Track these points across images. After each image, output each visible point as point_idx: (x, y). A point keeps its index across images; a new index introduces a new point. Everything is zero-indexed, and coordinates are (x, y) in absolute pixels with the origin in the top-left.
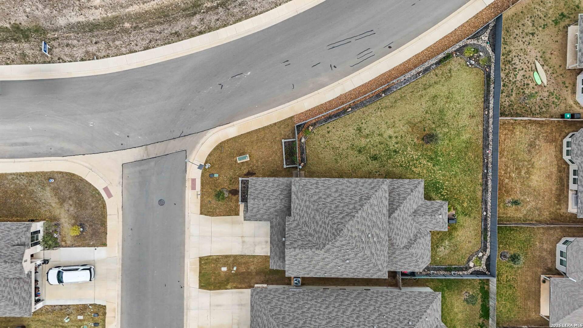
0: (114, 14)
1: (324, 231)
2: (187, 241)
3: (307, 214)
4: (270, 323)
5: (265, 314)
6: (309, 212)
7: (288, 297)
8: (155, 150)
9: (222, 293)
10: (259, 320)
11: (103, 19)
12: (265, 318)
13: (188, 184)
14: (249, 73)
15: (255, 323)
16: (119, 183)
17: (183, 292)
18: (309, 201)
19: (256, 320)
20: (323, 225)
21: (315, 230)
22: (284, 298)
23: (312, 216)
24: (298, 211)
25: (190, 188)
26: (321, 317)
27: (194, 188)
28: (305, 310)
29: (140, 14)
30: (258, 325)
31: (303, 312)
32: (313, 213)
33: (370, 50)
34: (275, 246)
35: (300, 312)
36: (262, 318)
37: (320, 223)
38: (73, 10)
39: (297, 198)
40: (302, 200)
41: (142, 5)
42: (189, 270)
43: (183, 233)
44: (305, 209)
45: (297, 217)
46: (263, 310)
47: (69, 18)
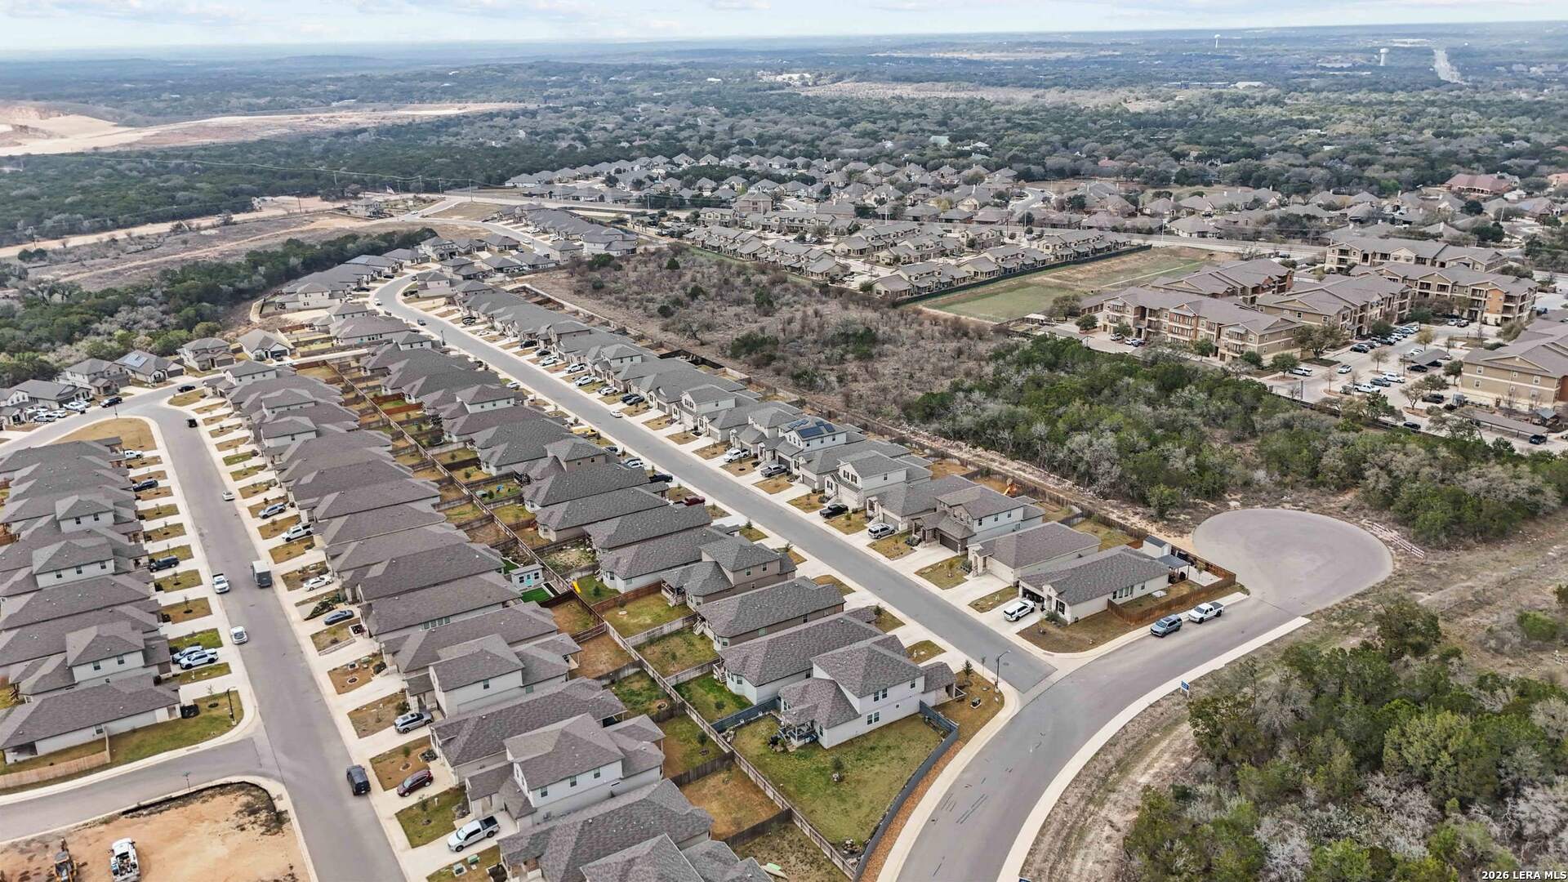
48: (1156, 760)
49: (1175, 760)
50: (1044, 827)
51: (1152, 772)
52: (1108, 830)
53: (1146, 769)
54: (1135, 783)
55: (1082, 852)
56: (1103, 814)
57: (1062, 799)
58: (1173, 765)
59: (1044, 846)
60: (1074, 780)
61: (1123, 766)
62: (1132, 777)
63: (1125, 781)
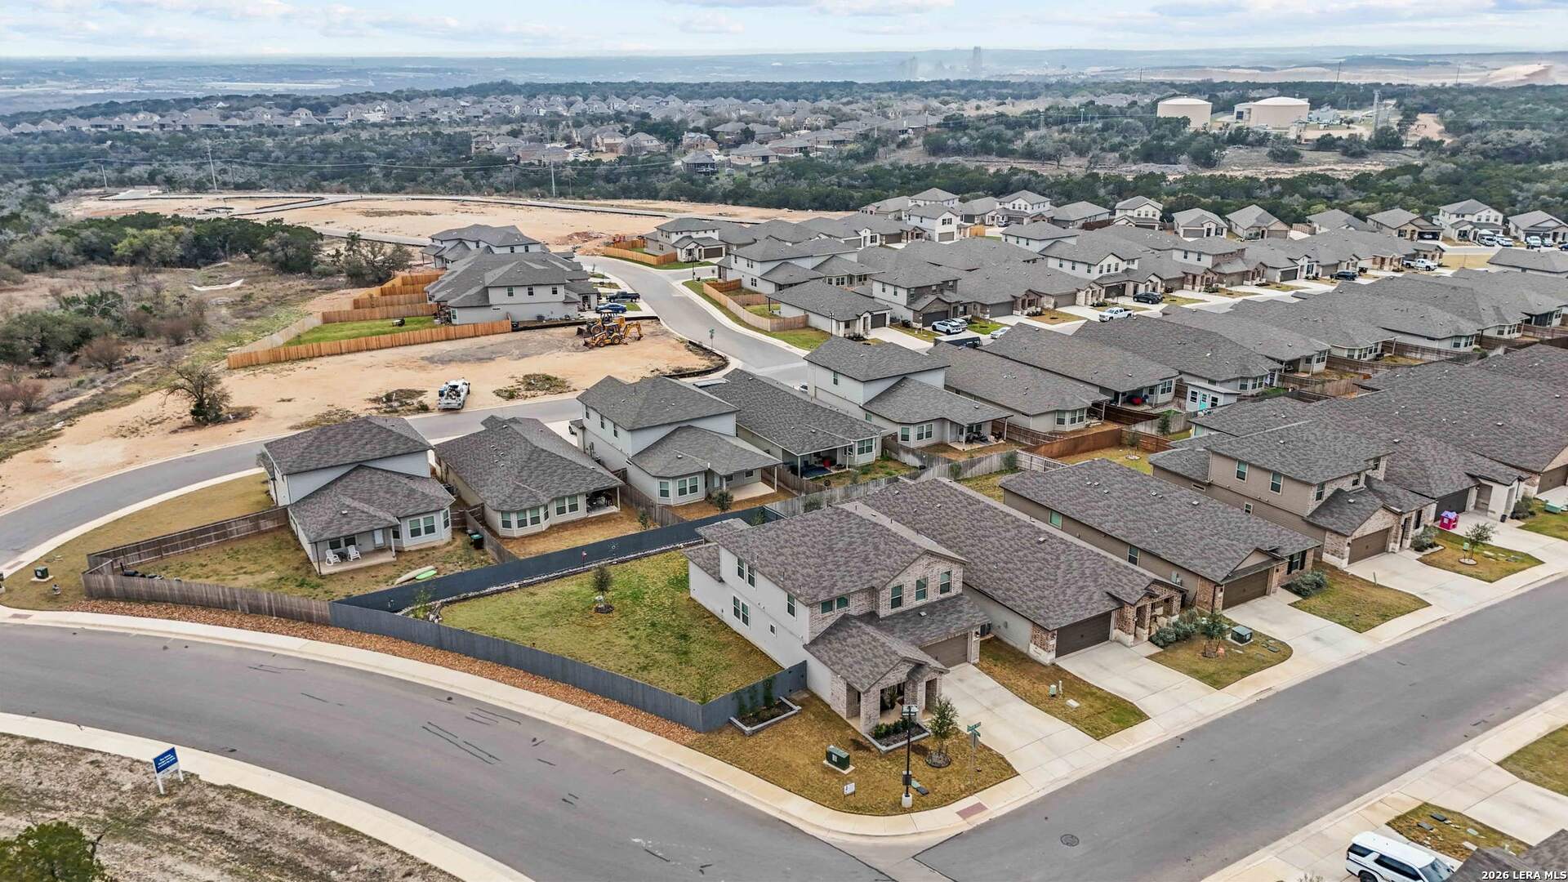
1: (855, 531)
3: (847, 562)
6: (842, 560)
7: (1008, 590)
10: (1081, 600)
13: (979, 819)
14: (636, 840)
15: (1095, 606)
17: (1187, 734)
18: (825, 564)
19: (1087, 604)
20: (846, 534)
21: (864, 544)
22: (1015, 592)
23: (846, 555)
24: (856, 578)
25: (985, 813)
26: (990, 546)
27: (979, 808)
28: (1002, 564)
30: (1091, 599)
31: (1006, 563)
32: (839, 554)
33: (471, 716)
34: (947, 624)
35: (1010, 566)
37: (846, 539)
39: (835, 585)
40: (832, 576)
44: (843, 568)
45: (866, 576)
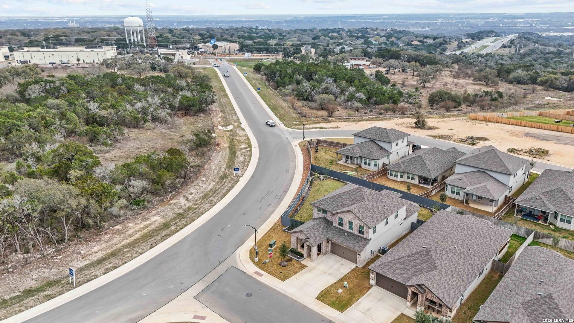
0: (112, 250)
1: (355, 196)
2: (294, 298)
3: (338, 202)
4: (404, 263)
5: (395, 264)
6: (337, 200)
8: (210, 278)
9: (360, 303)
10: (398, 271)
11: (106, 254)
12: (398, 266)
13: (255, 276)
14: (229, 225)
15: (399, 277)
16: (203, 307)
18: (331, 198)
19: (397, 274)
20: (350, 195)
21: (350, 201)
23: (341, 200)
24: (332, 207)
25: (259, 277)
27: (261, 275)
29: (131, 242)
30: (402, 274)
32: (339, 199)
34: (347, 242)
36: (397, 269)
37: (348, 197)
38: (77, 261)
39: (324, 205)
40: (328, 202)
41: (130, 239)
42: (320, 310)
43: (286, 296)
44: (334, 202)
45: (336, 209)
46: (391, 264)
47: (76, 266)
48: (140, 230)
49: (126, 228)
50: (226, 195)
51: (148, 222)
52: (190, 197)
53: (150, 225)
54: (163, 217)
55: (207, 190)
56: (190, 204)
57: (212, 205)
58: (130, 225)
59: (227, 188)
60: (202, 214)
61: (166, 226)
62: (163, 221)
63: (168, 219)
